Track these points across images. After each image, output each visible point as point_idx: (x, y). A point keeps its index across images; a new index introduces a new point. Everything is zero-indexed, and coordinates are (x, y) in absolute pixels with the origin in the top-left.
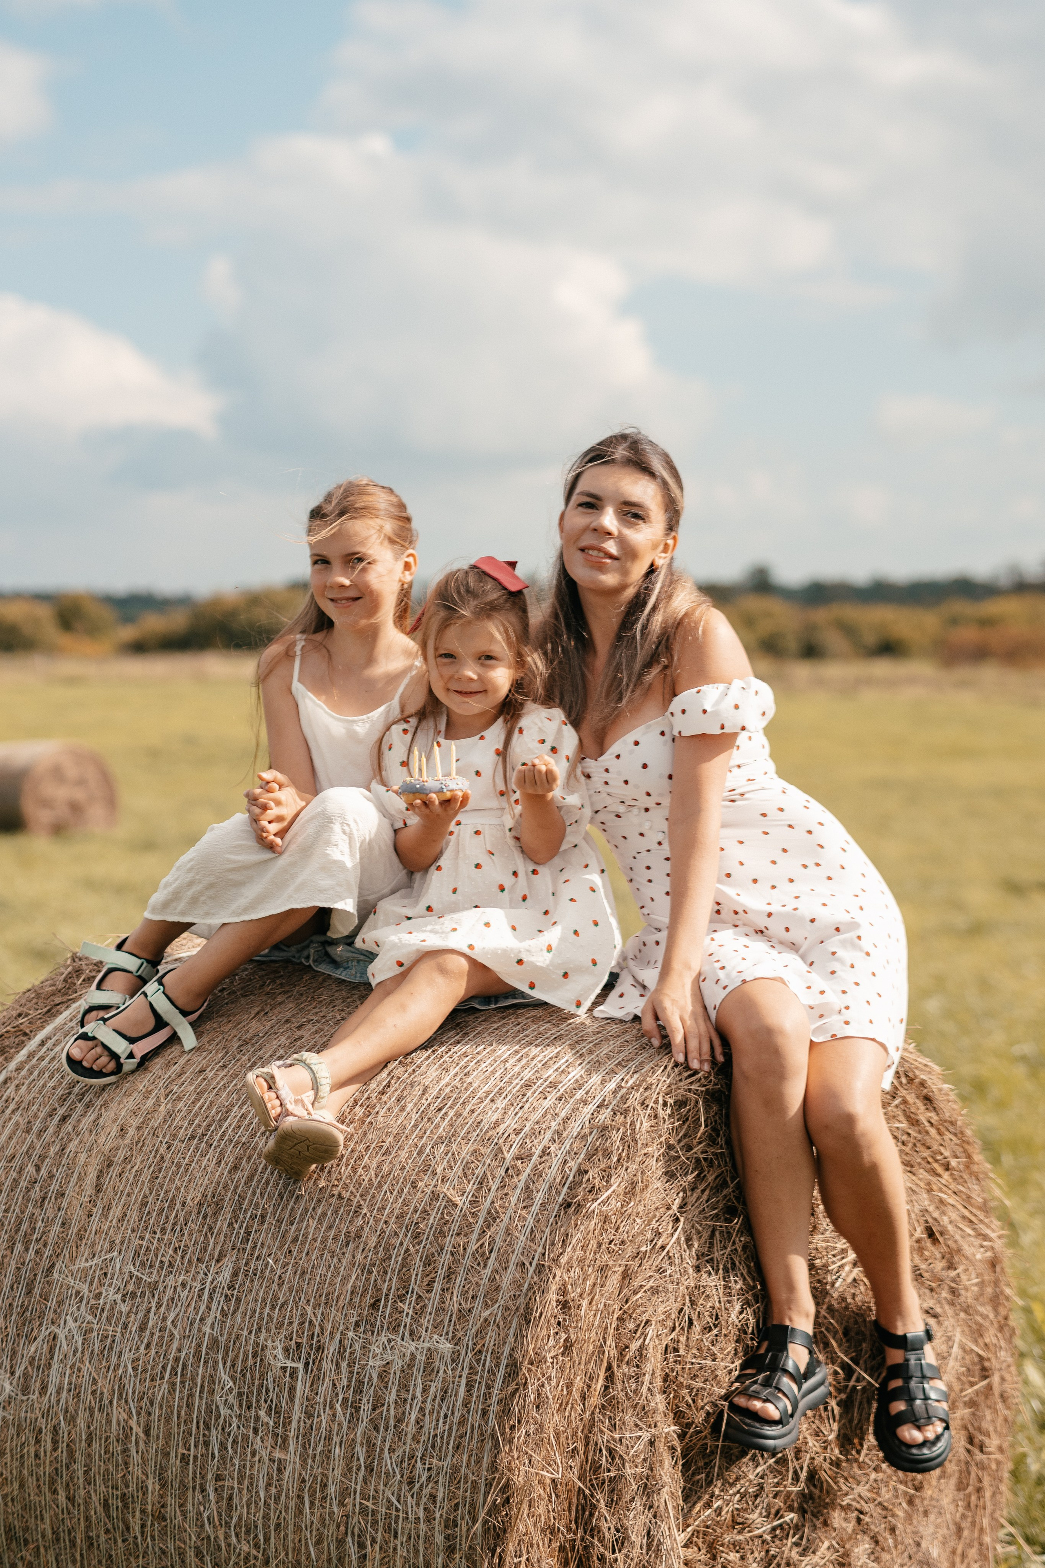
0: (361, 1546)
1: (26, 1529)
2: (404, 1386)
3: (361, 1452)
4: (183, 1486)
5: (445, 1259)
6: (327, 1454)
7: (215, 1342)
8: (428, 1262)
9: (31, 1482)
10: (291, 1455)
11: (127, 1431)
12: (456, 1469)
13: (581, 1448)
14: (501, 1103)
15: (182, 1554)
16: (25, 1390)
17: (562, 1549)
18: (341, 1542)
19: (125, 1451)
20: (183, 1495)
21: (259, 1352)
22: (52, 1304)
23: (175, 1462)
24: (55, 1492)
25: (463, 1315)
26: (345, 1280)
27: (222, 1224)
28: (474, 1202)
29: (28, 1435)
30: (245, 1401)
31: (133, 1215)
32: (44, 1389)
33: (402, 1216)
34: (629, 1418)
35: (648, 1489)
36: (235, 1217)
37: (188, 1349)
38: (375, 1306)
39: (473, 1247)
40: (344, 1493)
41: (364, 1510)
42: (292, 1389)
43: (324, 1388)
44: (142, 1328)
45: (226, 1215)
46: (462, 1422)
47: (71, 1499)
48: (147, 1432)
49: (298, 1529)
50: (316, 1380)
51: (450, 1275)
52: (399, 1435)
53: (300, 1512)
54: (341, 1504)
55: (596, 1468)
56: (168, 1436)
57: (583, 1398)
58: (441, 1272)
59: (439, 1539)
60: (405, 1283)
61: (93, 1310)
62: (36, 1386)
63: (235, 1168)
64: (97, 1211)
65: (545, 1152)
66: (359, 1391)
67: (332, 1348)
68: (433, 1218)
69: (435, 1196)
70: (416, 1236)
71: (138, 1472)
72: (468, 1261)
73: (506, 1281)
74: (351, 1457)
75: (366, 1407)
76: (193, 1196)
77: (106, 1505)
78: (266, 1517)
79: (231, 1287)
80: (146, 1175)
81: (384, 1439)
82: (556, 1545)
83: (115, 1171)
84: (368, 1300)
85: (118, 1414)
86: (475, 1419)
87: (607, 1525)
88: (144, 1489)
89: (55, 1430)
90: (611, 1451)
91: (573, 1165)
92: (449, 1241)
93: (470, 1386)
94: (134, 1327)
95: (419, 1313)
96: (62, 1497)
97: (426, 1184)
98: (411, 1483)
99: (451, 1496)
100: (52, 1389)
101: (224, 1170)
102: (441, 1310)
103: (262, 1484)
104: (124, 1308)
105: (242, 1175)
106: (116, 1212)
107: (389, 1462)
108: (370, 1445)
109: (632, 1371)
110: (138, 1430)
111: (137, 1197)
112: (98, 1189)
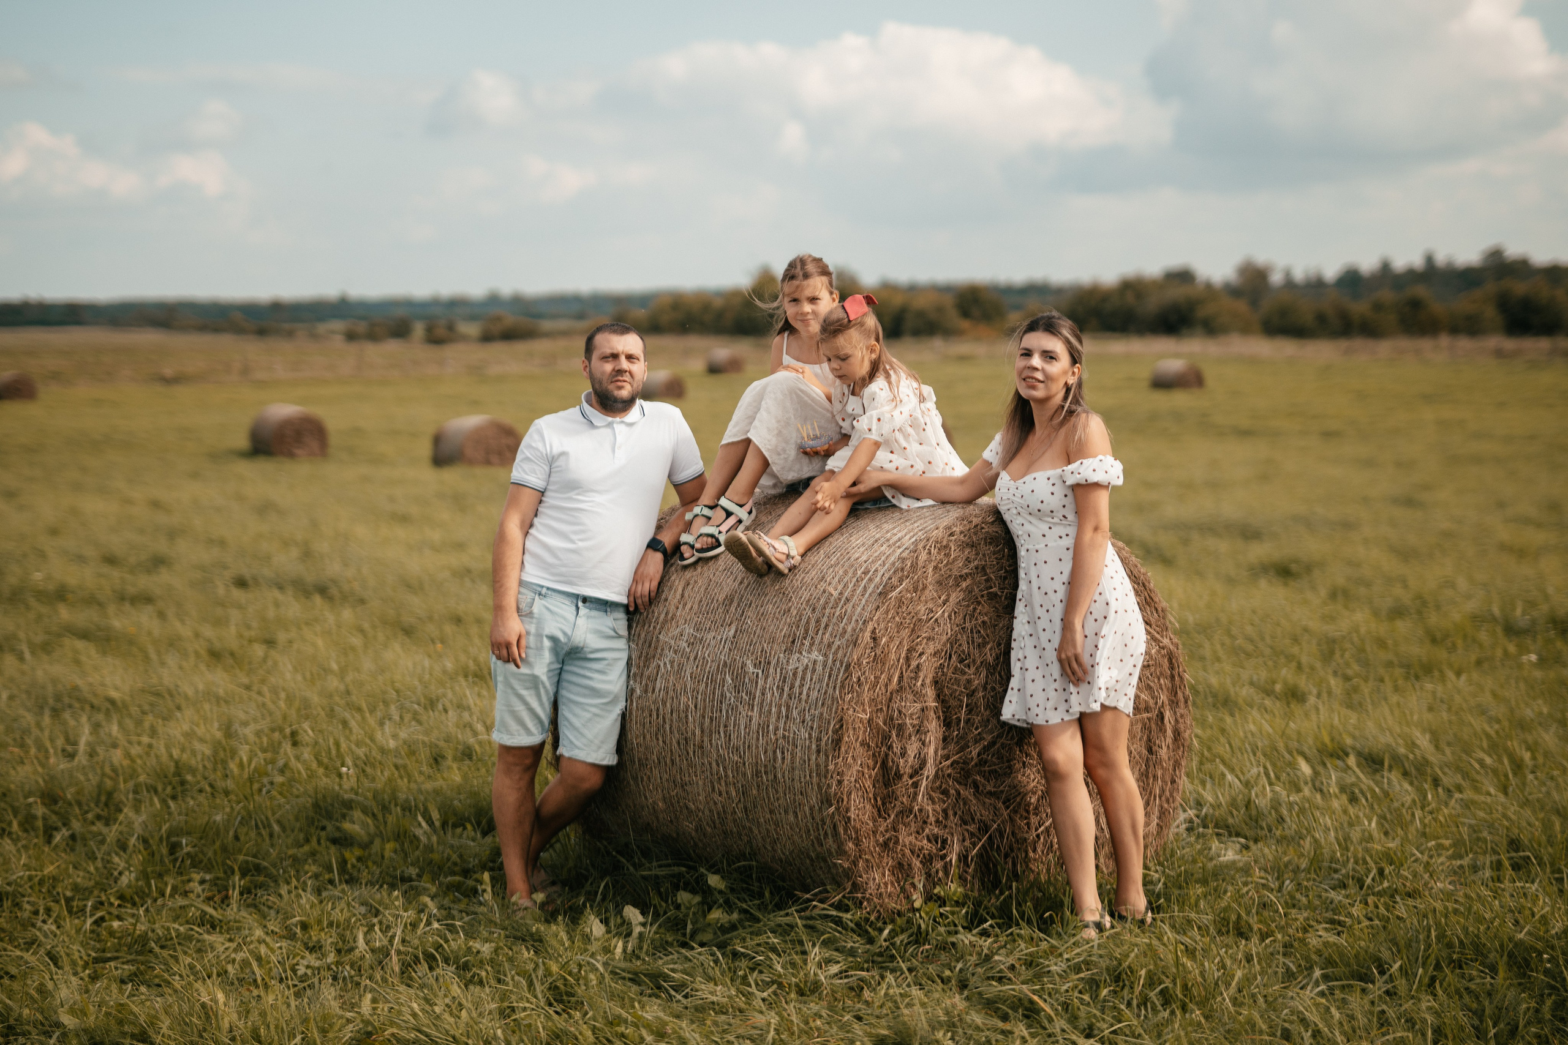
0: (783, 753)
1: (647, 759)
2: (803, 678)
3: (784, 710)
4: (711, 731)
5: (825, 620)
6: (770, 711)
7: (725, 663)
8: (818, 621)
9: (648, 736)
10: (755, 713)
11: (687, 707)
12: (822, 714)
13: (885, 709)
14: (862, 549)
15: (710, 764)
16: (646, 691)
17: (874, 755)
18: (775, 752)
19: (687, 716)
20: (711, 735)
21: (744, 665)
22: (659, 651)
23: (707, 720)
24: (658, 739)
25: (829, 646)
26: (781, 631)
27: (733, 609)
28: (841, 594)
29: (646, 713)
30: (737, 689)
31: (696, 607)
32: (654, 690)
33: (809, 600)
34: (910, 697)
35: (919, 730)
36: (739, 605)
37: (715, 666)
38: (793, 642)
39: (838, 613)
40: (777, 729)
41: (784, 737)
42: (757, 683)
43: (770, 680)
44: (695, 659)
45: (735, 604)
46: (825, 693)
47: (664, 742)
48: (696, 707)
49: (757, 747)
50: (766, 678)
51: (827, 626)
52: (800, 700)
53: (758, 739)
54: (775, 734)
55: (892, 719)
56: (705, 708)
57: (886, 685)
58: (823, 626)
59: (814, 746)
60: (807, 631)
61: (675, 652)
62: (650, 690)
63: (741, 583)
64: (681, 606)
65: (876, 571)
66: (784, 681)
67: (773, 662)
68: (822, 601)
69: (824, 591)
70: (814, 610)
71: (691, 725)
72: (834, 620)
73: (849, 629)
74: (779, 712)
75: (786, 689)
76: (721, 598)
77: (679, 743)
78: (744, 743)
79: (734, 637)
80: (702, 590)
81: (793, 703)
82: (871, 753)
83: (690, 587)
84: (791, 639)
85: (683, 699)
86: (830, 691)
87: (897, 748)
88: (694, 734)
89: (658, 710)
90: (900, 712)
91: (887, 576)
92: (827, 611)
93: (830, 676)
94: (692, 658)
95: (812, 644)
96: (661, 742)
97: (822, 586)
98: (803, 722)
99: (820, 727)
100: (657, 690)
101: (736, 584)
102: (821, 642)
103: (742, 727)
104: (688, 650)
105: (743, 586)
106: (689, 606)
107: (795, 713)
108: (788, 707)
109: (912, 675)
110: (692, 706)
111: (698, 599)
112: (682, 596)
